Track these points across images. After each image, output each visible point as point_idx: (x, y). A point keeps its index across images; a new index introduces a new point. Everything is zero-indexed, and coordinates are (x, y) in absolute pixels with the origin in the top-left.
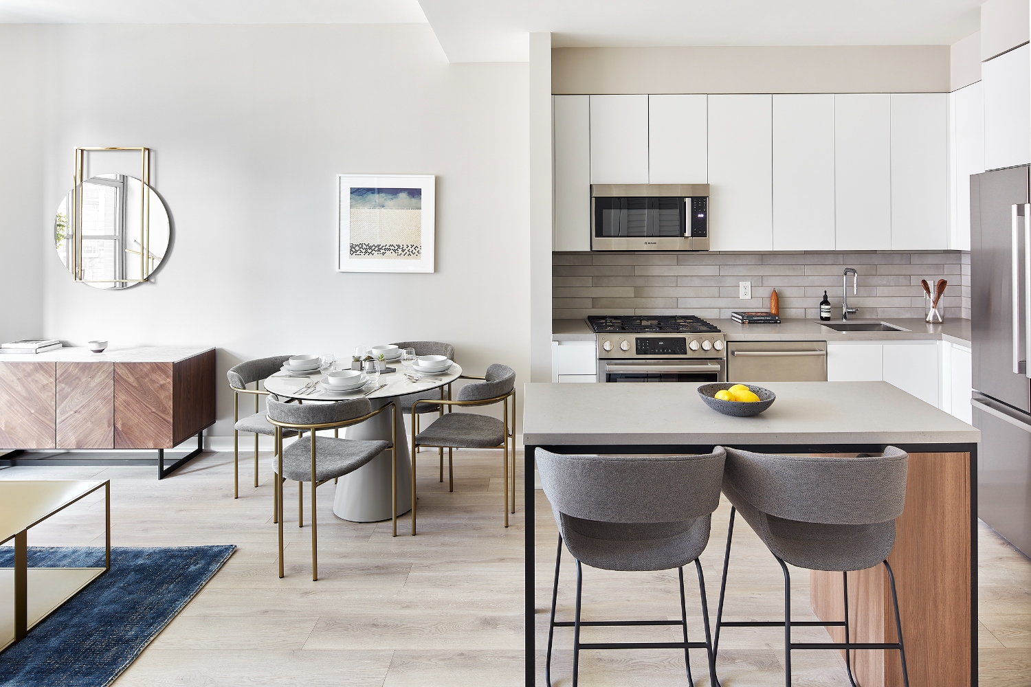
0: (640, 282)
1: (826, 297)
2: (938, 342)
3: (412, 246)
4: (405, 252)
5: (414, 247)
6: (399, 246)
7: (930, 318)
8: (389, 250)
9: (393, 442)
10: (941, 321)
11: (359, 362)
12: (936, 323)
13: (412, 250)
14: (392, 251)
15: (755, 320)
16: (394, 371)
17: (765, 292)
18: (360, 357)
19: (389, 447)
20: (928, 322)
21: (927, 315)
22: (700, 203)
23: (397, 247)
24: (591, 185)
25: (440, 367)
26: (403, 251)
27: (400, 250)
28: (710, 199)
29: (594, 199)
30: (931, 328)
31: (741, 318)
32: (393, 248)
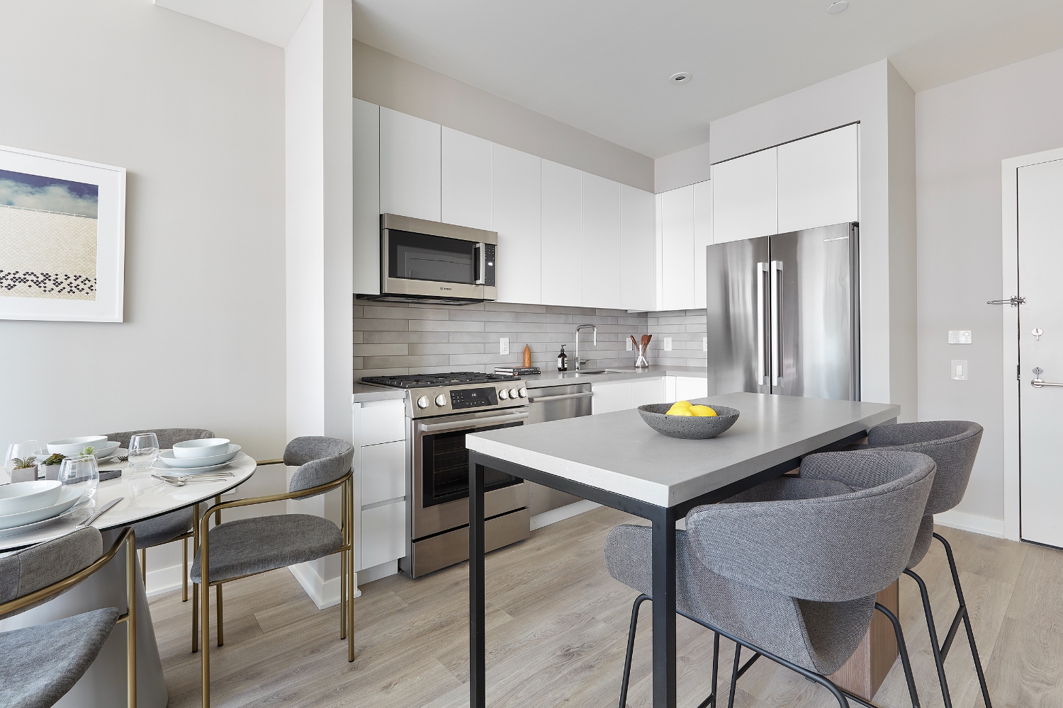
0: (413, 338)
1: (562, 350)
2: (663, 378)
3: (77, 278)
4: (61, 287)
5: (81, 279)
6: (47, 277)
7: (638, 363)
8: (24, 280)
9: (130, 606)
10: (647, 365)
11: (32, 469)
12: (644, 367)
13: (81, 285)
14: (30, 283)
15: (523, 372)
16: (117, 475)
17: (519, 348)
18: (32, 459)
19: (121, 617)
20: (638, 367)
21: (635, 363)
22: (491, 249)
23: (41, 278)
24: (381, 216)
25: (221, 456)
26: (57, 284)
27: (50, 284)
28: (499, 248)
29: (386, 233)
30: (640, 370)
31: (512, 370)
32: (32, 277)
